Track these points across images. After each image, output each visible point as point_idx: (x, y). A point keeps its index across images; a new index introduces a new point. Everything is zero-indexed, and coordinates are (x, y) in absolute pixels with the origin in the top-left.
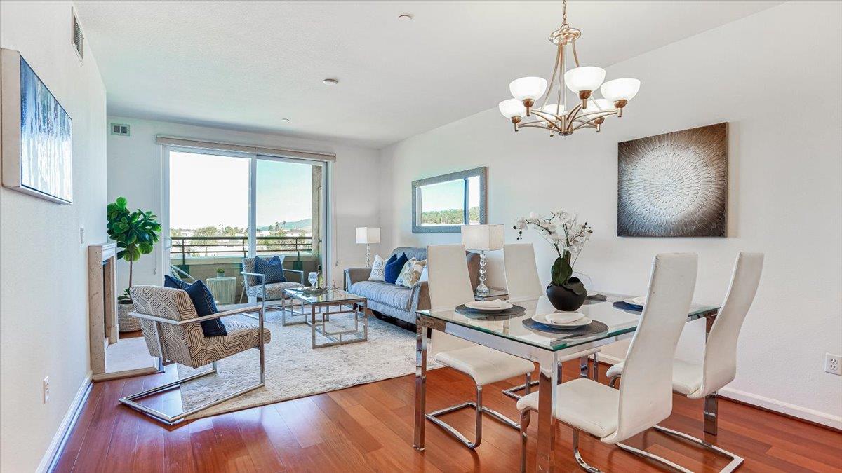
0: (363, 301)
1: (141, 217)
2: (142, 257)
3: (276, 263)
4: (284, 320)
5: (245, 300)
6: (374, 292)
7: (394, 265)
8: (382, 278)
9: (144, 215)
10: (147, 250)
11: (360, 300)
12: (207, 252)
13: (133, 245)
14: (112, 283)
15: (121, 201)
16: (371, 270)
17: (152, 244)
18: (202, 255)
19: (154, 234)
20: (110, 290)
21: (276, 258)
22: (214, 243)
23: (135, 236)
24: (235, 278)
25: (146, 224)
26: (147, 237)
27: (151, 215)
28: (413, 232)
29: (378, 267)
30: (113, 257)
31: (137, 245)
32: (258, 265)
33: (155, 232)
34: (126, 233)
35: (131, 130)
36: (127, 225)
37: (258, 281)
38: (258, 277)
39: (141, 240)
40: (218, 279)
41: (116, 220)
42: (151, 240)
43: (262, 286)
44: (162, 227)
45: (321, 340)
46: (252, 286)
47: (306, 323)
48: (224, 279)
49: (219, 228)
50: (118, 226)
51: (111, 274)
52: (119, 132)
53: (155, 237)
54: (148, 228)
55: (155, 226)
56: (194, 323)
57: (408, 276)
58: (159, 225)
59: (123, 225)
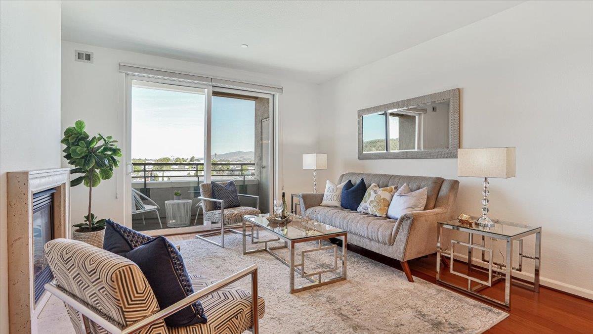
0: (342, 235)
1: (101, 143)
2: (103, 182)
3: (232, 188)
4: (244, 249)
5: (201, 222)
6: (338, 220)
7: (353, 191)
8: (338, 204)
9: (105, 140)
10: (107, 175)
11: (338, 234)
12: (163, 177)
13: (92, 170)
14: (62, 215)
15: (80, 124)
16: (323, 195)
17: (111, 170)
18: (160, 179)
19: (114, 160)
20: (60, 222)
21: (231, 183)
22: (168, 169)
23: (94, 161)
24: (191, 201)
25: (106, 149)
26: (107, 162)
27: (111, 140)
28: (359, 158)
29: (331, 192)
30: (64, 184)
31: (98, 171)
32: (214, 190)
33: (115, 157)
34: (85, 157)
35: (95, 57)
36: (85, 149)
37: (215, 207)
38: (215, 202)
39: (99, 165)
40: (176, 201)
41: (73, 144)
42: (110, 166)
43: (220, 211)
44: (123, 152)
45: (300, 283)
46: (209, 211)
47: (265, 250)
48: (181, 201)
49: (171, 159)
50: (76, 150)
51: (62, 203)
52: (82, 59)
53: (115, 161)
54: (109, 153)
55: (115, 151)
56: (153, 324)
57: (375, 203)
58: (119, 150)
59: (80, 149)
